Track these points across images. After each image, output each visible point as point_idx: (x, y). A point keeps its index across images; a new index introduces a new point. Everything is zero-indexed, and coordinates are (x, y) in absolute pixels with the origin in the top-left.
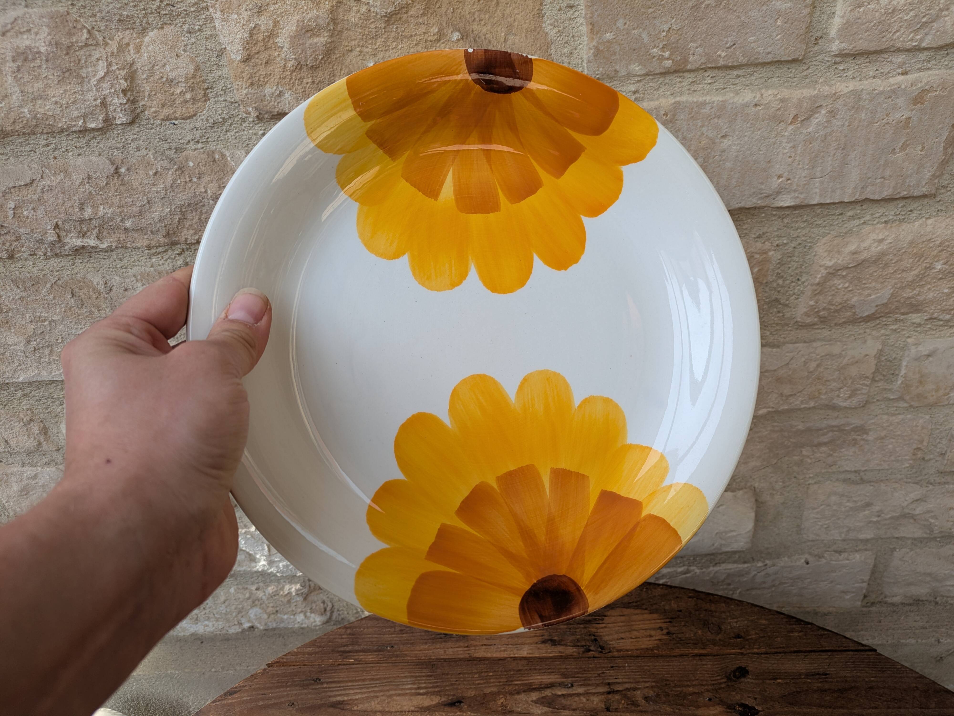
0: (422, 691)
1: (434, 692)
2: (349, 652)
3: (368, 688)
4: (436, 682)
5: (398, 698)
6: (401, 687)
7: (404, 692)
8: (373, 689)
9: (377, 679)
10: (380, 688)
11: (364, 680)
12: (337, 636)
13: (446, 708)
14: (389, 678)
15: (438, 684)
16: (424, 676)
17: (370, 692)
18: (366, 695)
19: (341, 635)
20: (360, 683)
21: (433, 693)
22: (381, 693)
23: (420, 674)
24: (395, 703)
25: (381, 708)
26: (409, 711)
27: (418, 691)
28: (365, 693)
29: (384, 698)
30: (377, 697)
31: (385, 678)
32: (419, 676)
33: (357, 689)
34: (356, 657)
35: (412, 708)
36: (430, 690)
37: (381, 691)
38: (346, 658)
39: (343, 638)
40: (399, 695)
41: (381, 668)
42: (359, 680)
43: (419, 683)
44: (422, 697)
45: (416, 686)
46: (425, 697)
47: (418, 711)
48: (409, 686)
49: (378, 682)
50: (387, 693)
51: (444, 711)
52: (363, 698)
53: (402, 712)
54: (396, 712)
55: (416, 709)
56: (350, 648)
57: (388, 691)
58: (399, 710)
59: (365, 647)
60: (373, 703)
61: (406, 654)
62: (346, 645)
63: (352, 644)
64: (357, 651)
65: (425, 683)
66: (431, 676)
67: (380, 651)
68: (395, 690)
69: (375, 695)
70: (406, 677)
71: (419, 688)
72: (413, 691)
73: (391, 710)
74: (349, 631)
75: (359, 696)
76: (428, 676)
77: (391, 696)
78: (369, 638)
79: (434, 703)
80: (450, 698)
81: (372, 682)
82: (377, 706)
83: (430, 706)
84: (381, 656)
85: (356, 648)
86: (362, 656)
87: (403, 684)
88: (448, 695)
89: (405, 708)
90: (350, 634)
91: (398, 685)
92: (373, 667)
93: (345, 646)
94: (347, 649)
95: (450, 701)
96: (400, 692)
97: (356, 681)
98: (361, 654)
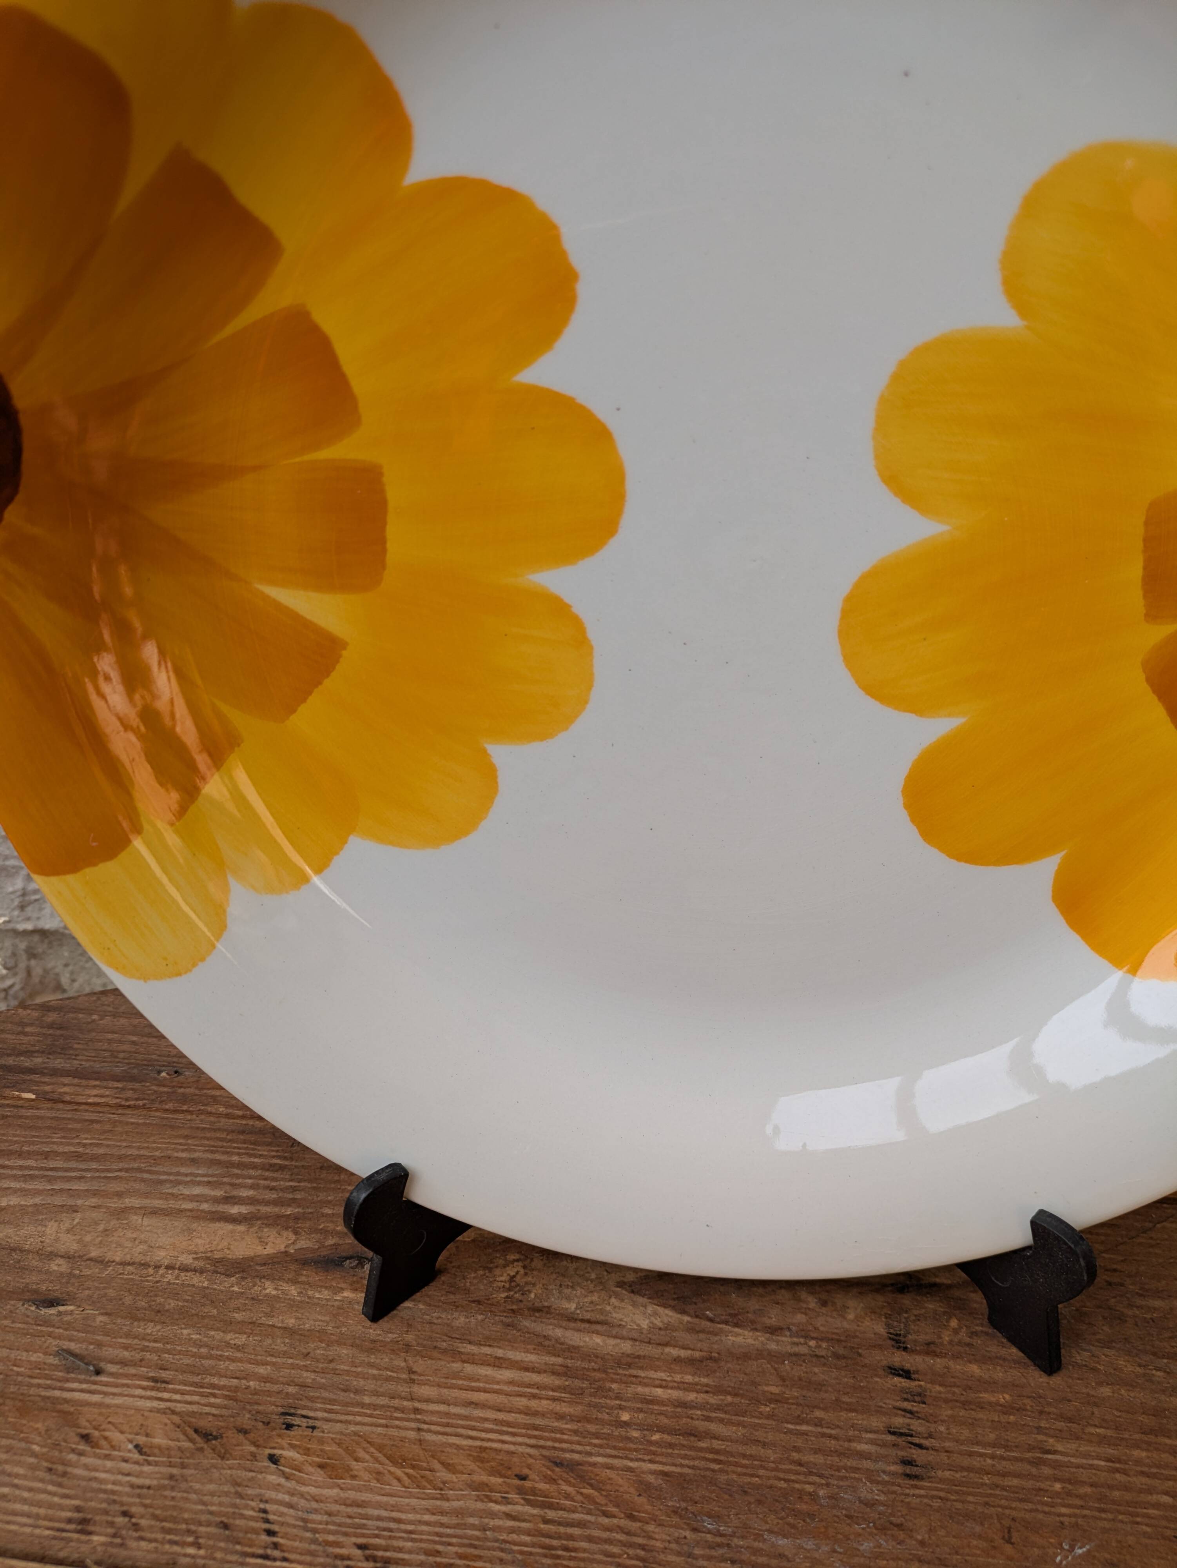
0: (235, 1210)
1: (279, 1217)
2: (31, 1071)
3: (51, 1179)
4: (294, 1189)
5: (146, 1221)
6: (167, 1189)
7: (172, 1204)
8: (67, 1186)
9: (95, 1158)
10: (95, 1185)
11: (46, 1156)
12: (9, 1026)
13: (310, 1275)
14: (135, 1158)
15: (298, 1196)
16: (254, 1167)
17: (54, 1192)
18: (38, 1200)
19: (23, 1024)
20: (31, 1163)
21: (275, 1221)
22: (94, 1201)
23: (246, 1159)
24: (129, 1234)
25: (75, 1247)
26: (168, 1267)
27: (222, 1208)
28: (38, 1192)
29: (95, 1215)
30: (75, 1210)
31: (121, 1158)
32: (240, 1165)
33: (15, 1178)
34: (48, 1088)
35: (186, 1259)
36: (265, 1209)
37: (95, 1193)
38: (14, 1086)
39: (26, 1034)
40: (154, 1212)
41: (119, 1129)
42: (30, 1155)
43: (232, 1185)
44: (230, 1227)
45: (219, 1193)
46: (242, 1228)
47: (201, 1271)
48: (197, 1190)
49: (94, 1165)
50: (115, 1204)
51: (295, 1282)
52: (23, 1209)
53: (146, 1265)
54: (123, 1264)
55: (199, 1264)
56: (38, 1060)
57: (119, 1195)
58: (138, 1258)
59: (87, 1065)
60: (51, 1228)
61: (214, 1098)
62: (29, 1053)
63: (49, 1052)
64: (55, 1073)
65: (252, 1187)
66: (282, 1168)
67: (133, 1079)
68: (147, 1195)
69: (71, 1202)
70: (193, 1161)
71: (228, 1200)
72: (205, 1206)
73: (109, 1256)
74: (52, 1017)
75: (14, 1200)
76: (272, 1167)
77: (123, 1212)
78: (110, 1041)
79: (269, 1250)
80: (330, 1242)
81: (73, 1164)
82: (64, 1237)
83: (252, 1259)
84: (129, 1094)
85: (58, 1063)
86: (66, 1088)
87: (178, 1183)
88: (325, 1232)
89: (161, 1256)
90: (51, 1026)
91: (162, 1182)
92: (92, 1121)
93: (21, 1054)
94: (27, 1063)
95: (324, 1252)
96: (158, 1203)
97: (20, 1155)
98: (66, 1080)
